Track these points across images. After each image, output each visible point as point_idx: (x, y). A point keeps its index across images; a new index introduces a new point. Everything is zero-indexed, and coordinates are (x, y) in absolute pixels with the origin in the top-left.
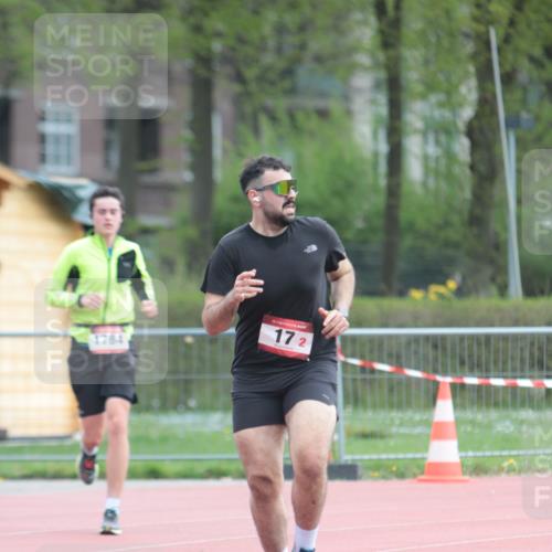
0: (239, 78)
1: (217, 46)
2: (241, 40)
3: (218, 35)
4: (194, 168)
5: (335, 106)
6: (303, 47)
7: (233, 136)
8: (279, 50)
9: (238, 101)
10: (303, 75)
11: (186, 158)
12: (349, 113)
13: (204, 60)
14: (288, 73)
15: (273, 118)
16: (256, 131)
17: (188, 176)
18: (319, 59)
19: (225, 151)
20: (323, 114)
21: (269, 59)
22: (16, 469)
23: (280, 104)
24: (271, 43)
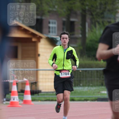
0: (92, 14)
1: (87, 8)
2: (92, 6)
3: (87, 5)
4: (82, 34)
6: (105, 8)
7: (90, 27)
8: (100, 9)
9: (91, 20)
10: (106, 14)
11: (80, 32)
13: (84, 11)
14: (102, 13)
15: (99, 23)
16: (95, 26)
17: (80, 36)
18: (109, 11)
19: (88, 30)
21: (98, 10)
22: (43, 99)
23: (100, 20)
24: (99, 7)
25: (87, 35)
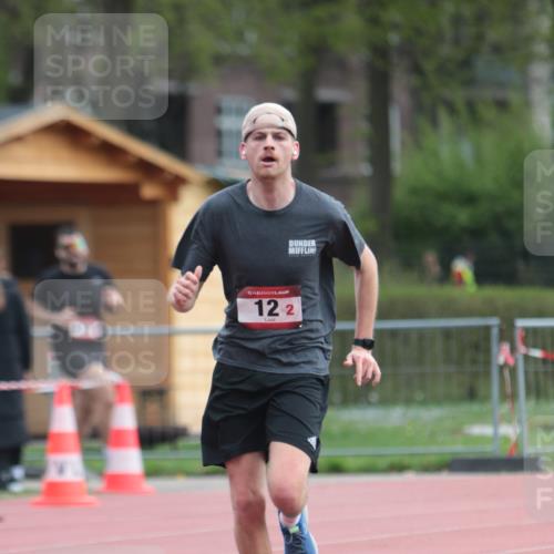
0: (417, 70)
1: (394, 38)
2: (418, 32)
3: (396, 27)
4: (372, 161)
5: (514, 97)
6: (480, 37)
7: (411, 128)
8: (457, 41)
9: (415, 93)
10: (482, 66)
11: (362, 150)
12: (528, 104)
13: (381, 52)
14: (466, 63)
15: (452, 109)
16: (434, 122)
17: (365, 170)
18: (497, 49)
19: (403, 144)
20: (502, 105)
21: (446, 50)
22: (198, 466)
23: (458, 96)
24: (448, 32)
25: (398, 166)
